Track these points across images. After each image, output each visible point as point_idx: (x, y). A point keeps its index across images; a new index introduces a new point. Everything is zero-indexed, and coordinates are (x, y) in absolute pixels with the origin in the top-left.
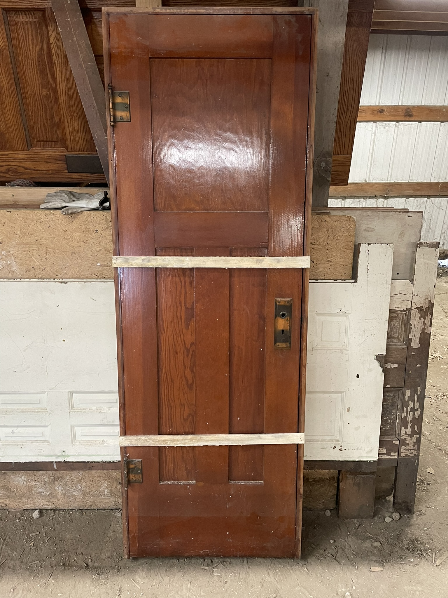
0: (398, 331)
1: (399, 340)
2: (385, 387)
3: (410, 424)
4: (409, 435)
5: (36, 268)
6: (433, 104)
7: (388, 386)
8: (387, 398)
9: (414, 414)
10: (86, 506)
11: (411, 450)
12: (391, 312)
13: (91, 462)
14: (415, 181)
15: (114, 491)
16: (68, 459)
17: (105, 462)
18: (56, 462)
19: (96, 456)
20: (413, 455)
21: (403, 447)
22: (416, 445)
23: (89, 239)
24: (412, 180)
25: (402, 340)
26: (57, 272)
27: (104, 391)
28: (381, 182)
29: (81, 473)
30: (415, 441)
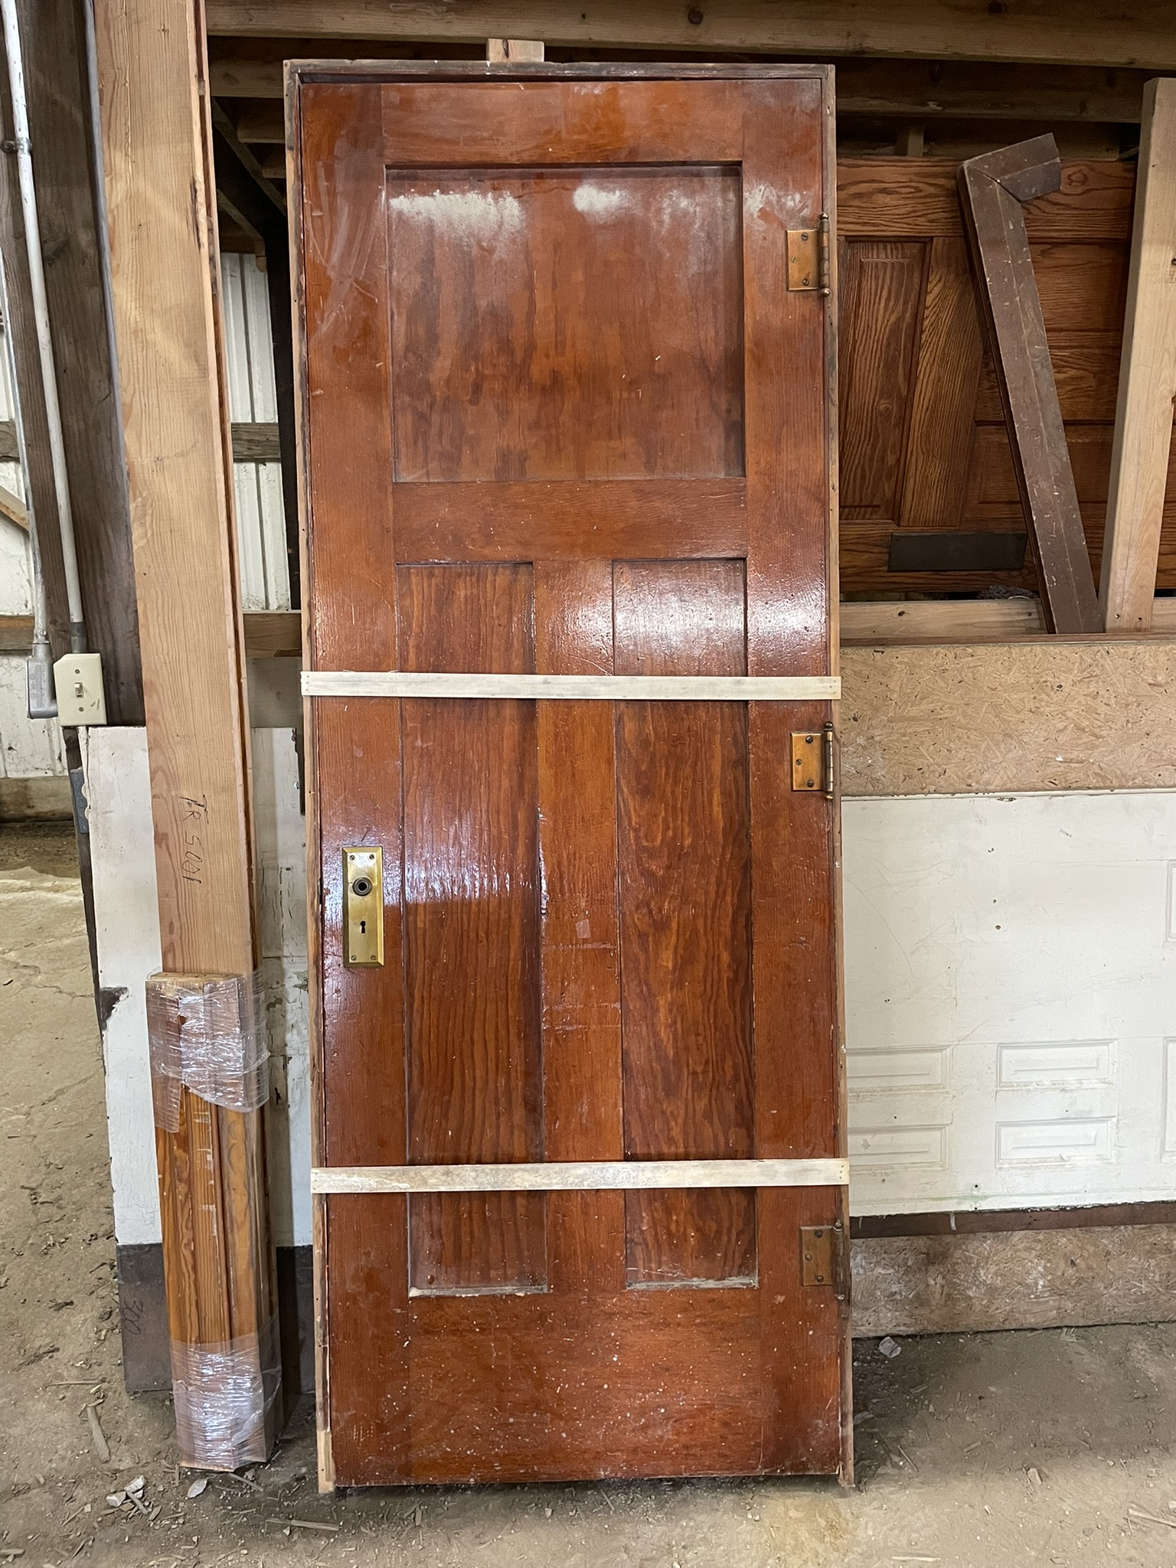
5: (925, 769)
13: (1033, 1210)
15: (1057, 1283)
16: (985, 1206)
17: (1063, 1209)
18: (958, 1214)
19: (1046, 1194)
23: (1044, 704)
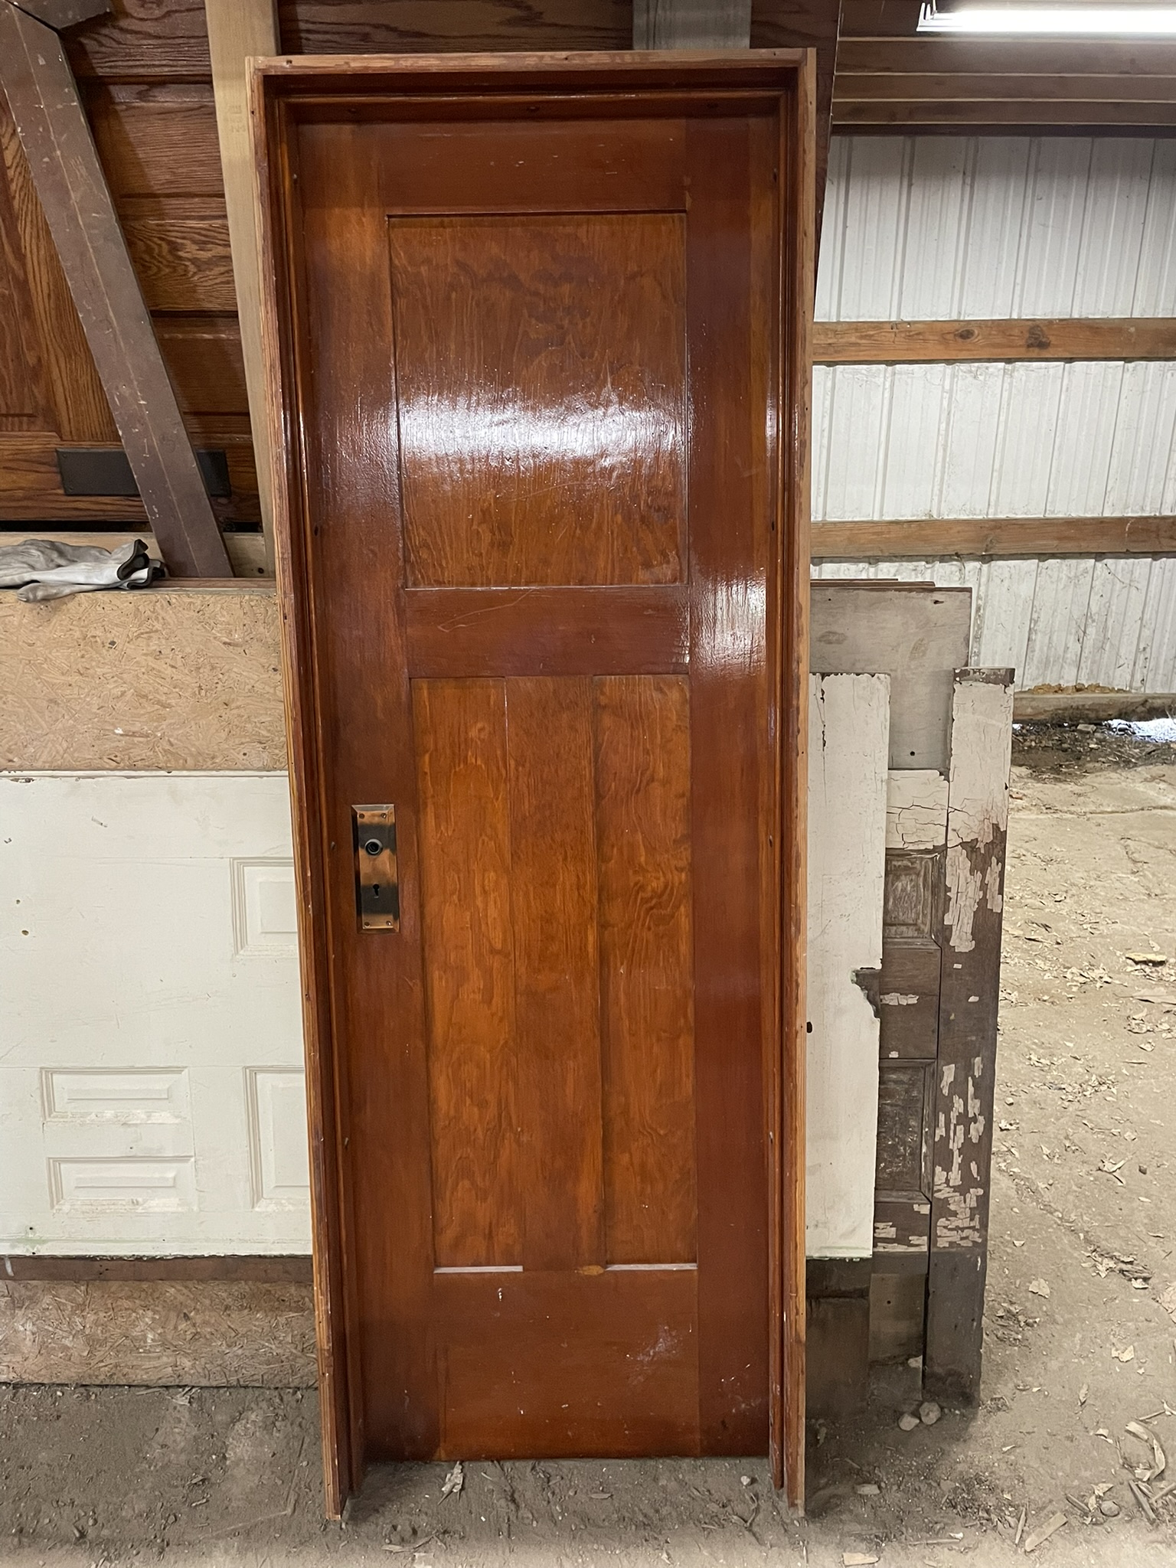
0: (915, 906)
1: (918, 930)
2: (883, 1057)
3: (957, 1159)
4: (956, 1189)
6: (1103, 313)
7: (894, 1055)
8: (892, 1086)
9: (967, 1132)
10: (97, 1377)
11: (962, 1229)
12: (891, 854)
13: (102, 1258)
14: (1060, 515)
15: (169, 1337)
16: (44, 1251)
17: (139, 1259)
18: (12, 1258)
19: (115, 1241)
20: (970, 1244)
21: (942, 1222)
22: (977, 1216)
23: (94, 664)
24: (1053, 512)
25: (927, 929)
26: (10, 751)
27: (133, 1067)
28: (971, 517)
29: (82, 1288)
30: (974, 1204)
